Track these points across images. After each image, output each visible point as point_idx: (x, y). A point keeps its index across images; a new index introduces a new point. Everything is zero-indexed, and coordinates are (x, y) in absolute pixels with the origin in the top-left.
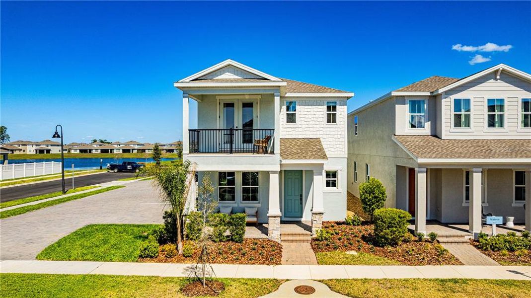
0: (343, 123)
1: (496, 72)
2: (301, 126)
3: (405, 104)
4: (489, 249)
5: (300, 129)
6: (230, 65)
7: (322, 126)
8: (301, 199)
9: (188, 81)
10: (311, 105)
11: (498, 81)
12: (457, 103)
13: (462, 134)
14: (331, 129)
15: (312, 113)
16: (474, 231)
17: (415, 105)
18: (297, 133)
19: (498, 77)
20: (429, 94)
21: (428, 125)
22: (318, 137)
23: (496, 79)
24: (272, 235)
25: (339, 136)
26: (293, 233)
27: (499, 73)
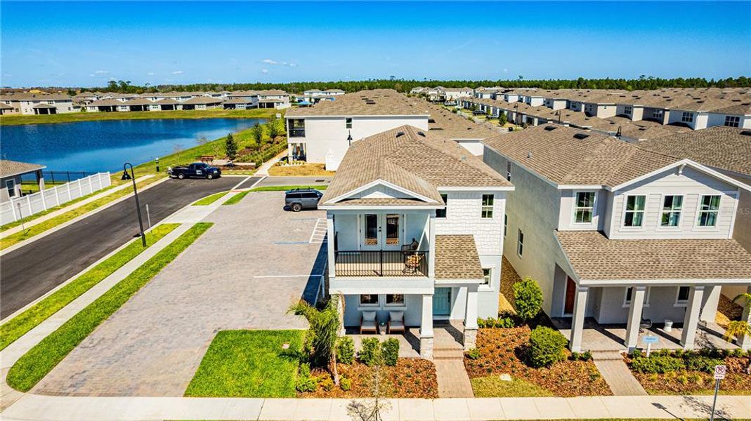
0: (499, 218)
1: (678, 168)
2: (451, 221)
3: (572, 196)
4: (640, 371)
5: (451, 225)
6: (380, 185)
7: (476, 221)
8: (449, 297)
9: (333, 202)
10: (465, 198)
11: (680, 175)
12: (631, 200)
13: (632, 233)
14: (487, 225)
15: (465, 207)
16: (629, 346)
17: (583, 197)
18: (448, 229)
19: (680, 172)
20: (601, 187)
21: (595, 220)
22: (471, 233)
23: (678, 174)
24: (425, 355)
25: (495, 232)
26: (445, 347)
27: (682, 168)
